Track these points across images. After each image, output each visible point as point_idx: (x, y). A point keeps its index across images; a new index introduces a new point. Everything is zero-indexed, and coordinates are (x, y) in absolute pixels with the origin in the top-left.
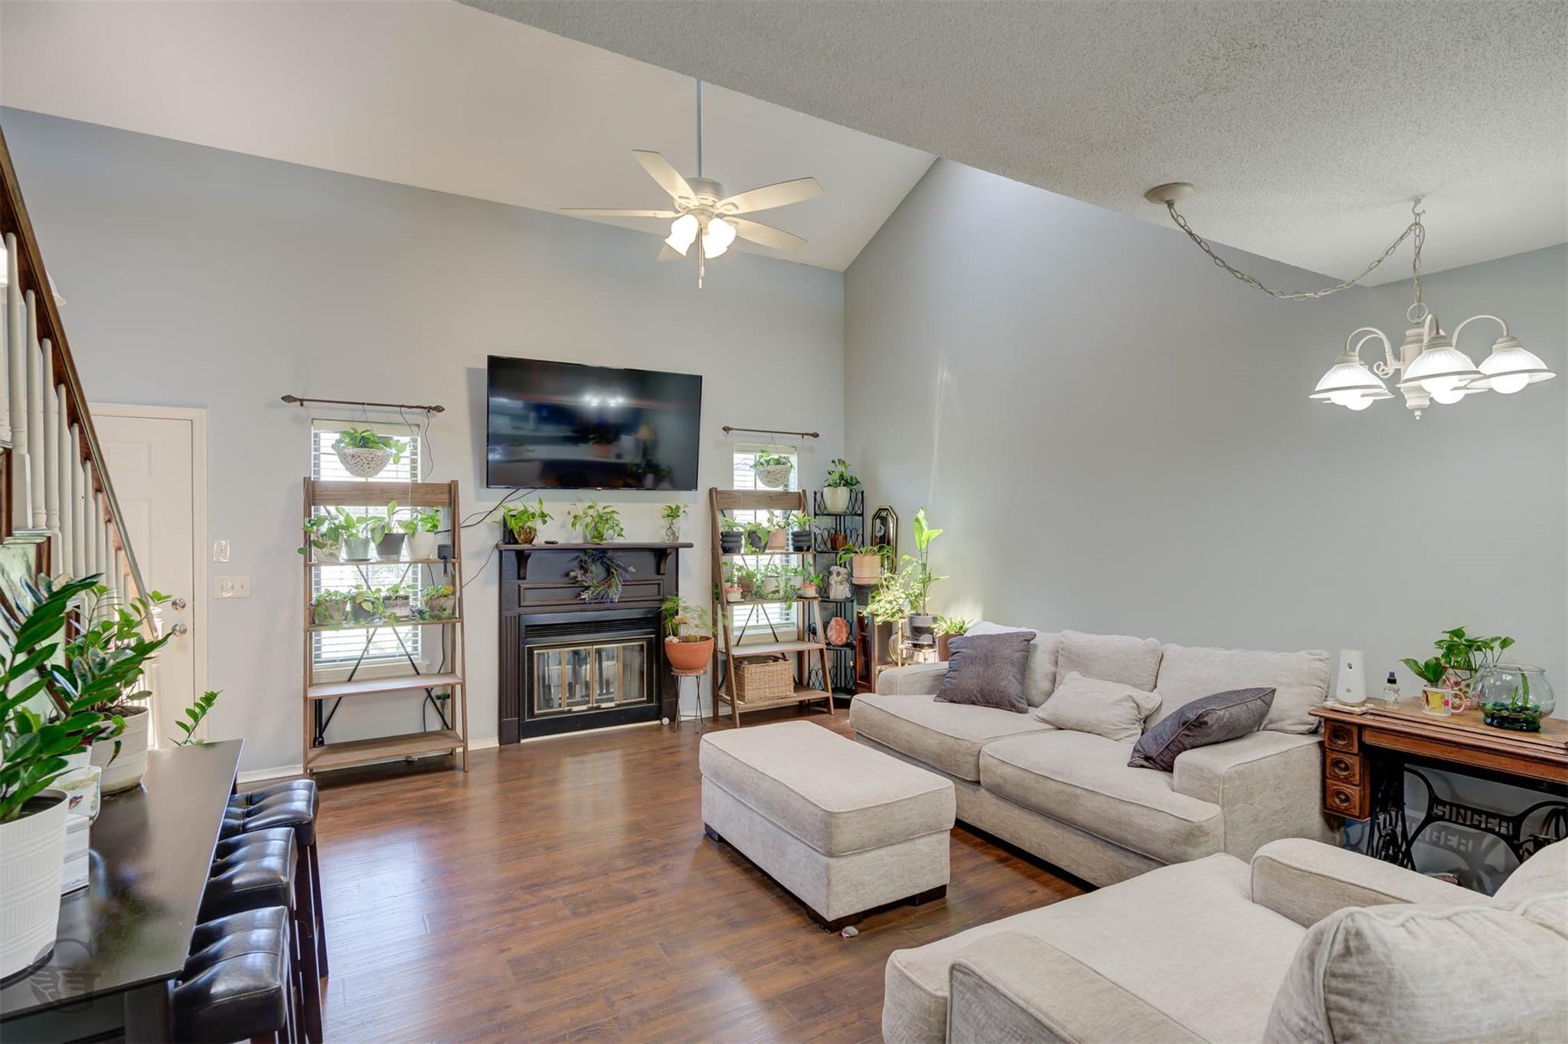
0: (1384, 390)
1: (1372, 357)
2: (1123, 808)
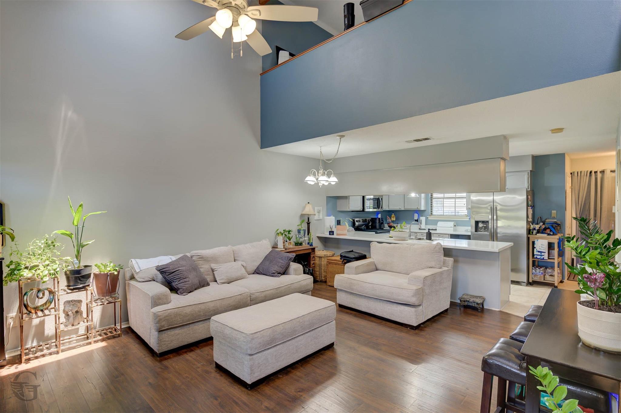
0: (316, 181)
1: (314, 175)
2: (301, 283)
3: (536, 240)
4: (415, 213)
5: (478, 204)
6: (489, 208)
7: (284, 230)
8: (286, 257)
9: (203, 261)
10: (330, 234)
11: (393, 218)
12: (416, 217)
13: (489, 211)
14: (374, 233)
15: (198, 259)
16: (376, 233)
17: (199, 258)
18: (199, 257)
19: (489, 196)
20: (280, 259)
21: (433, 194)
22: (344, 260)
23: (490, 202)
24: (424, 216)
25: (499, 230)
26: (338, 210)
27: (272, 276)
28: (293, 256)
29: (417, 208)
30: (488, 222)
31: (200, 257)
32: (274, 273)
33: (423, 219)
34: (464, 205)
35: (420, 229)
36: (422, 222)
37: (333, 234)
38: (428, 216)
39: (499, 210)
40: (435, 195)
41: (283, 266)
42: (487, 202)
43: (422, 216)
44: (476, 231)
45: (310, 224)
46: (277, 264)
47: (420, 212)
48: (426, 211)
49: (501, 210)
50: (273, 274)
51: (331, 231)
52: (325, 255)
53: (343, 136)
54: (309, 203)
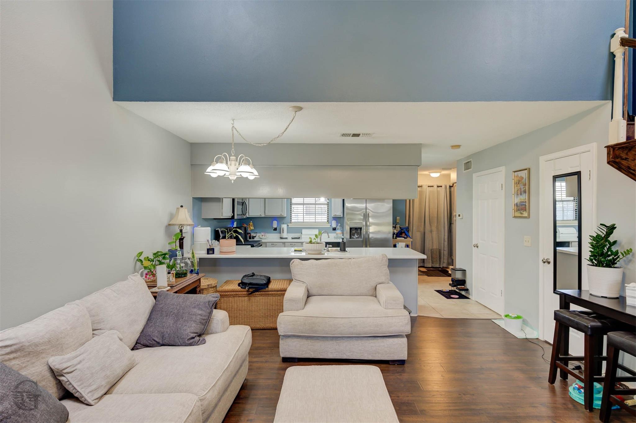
3: (397, 243)
4: (274, 220)
5: (353, 211)
6: (363, 215)
7: (154, 254)
8: (205, 303)
9: (24, 356)
10: (208, 253)
11: (252, 226)
12: (275, 224)
13: (362, 217)
14: (250, 246)
15: (7, 357)
16: (251, 247)
17: (12, 352)
18: (8, 350)
19: (362, 203)
20: (194, 307)
21: (293, 199)
22: (250, 288)
23: (362, 209)
24: (285, 224)
25: (371, 236)
26: (202, 218)
27: (191, 345)
28: (217, 299)
29: (281, 214)
30: (361, 229)
31: (13, 348)
32: (193, 338)
33: (284, 226)
34: (326, 211)
35: (281, 238)
36: (284, 231)
37: (213, 253)
38: (289, 223)
39: (371, 217)
40: (294, 200)
41: (204, 320)
42: (361, 209)
43: (283, 224)
44: (350, 238)
45: (184, 240)
46: (194, 319)
47: (280, 219)
48: (286, 218)
49: (374, 217)
50: (192, 341)
51: (210, 249)
52: (208, 285)
53: (300, 109)
54: (182, 206)
